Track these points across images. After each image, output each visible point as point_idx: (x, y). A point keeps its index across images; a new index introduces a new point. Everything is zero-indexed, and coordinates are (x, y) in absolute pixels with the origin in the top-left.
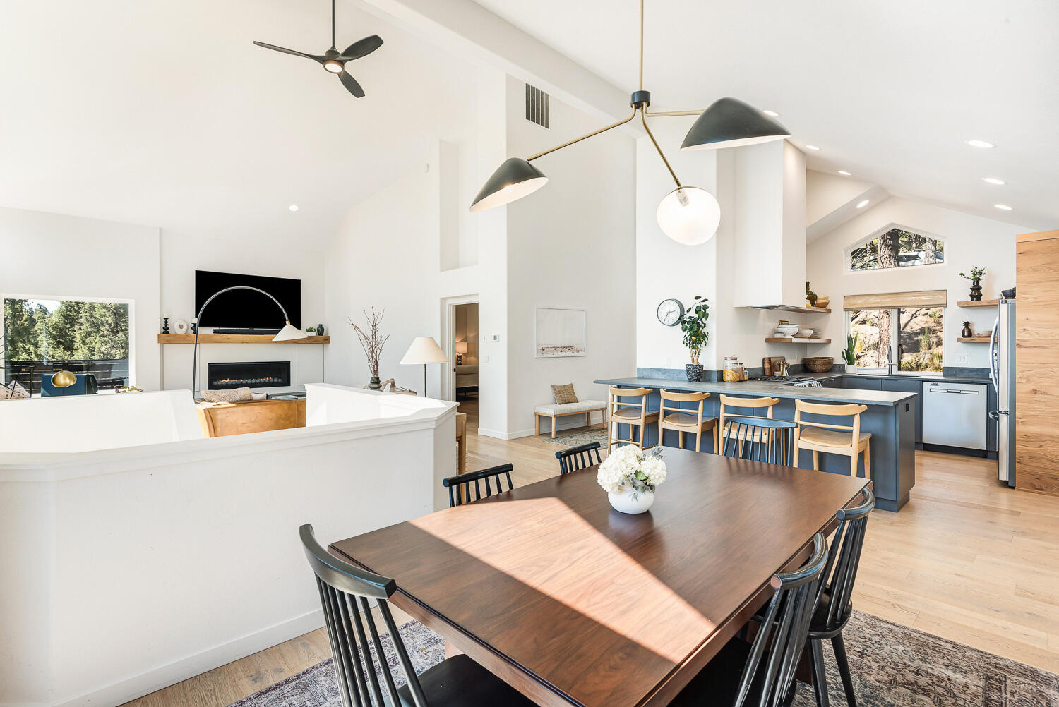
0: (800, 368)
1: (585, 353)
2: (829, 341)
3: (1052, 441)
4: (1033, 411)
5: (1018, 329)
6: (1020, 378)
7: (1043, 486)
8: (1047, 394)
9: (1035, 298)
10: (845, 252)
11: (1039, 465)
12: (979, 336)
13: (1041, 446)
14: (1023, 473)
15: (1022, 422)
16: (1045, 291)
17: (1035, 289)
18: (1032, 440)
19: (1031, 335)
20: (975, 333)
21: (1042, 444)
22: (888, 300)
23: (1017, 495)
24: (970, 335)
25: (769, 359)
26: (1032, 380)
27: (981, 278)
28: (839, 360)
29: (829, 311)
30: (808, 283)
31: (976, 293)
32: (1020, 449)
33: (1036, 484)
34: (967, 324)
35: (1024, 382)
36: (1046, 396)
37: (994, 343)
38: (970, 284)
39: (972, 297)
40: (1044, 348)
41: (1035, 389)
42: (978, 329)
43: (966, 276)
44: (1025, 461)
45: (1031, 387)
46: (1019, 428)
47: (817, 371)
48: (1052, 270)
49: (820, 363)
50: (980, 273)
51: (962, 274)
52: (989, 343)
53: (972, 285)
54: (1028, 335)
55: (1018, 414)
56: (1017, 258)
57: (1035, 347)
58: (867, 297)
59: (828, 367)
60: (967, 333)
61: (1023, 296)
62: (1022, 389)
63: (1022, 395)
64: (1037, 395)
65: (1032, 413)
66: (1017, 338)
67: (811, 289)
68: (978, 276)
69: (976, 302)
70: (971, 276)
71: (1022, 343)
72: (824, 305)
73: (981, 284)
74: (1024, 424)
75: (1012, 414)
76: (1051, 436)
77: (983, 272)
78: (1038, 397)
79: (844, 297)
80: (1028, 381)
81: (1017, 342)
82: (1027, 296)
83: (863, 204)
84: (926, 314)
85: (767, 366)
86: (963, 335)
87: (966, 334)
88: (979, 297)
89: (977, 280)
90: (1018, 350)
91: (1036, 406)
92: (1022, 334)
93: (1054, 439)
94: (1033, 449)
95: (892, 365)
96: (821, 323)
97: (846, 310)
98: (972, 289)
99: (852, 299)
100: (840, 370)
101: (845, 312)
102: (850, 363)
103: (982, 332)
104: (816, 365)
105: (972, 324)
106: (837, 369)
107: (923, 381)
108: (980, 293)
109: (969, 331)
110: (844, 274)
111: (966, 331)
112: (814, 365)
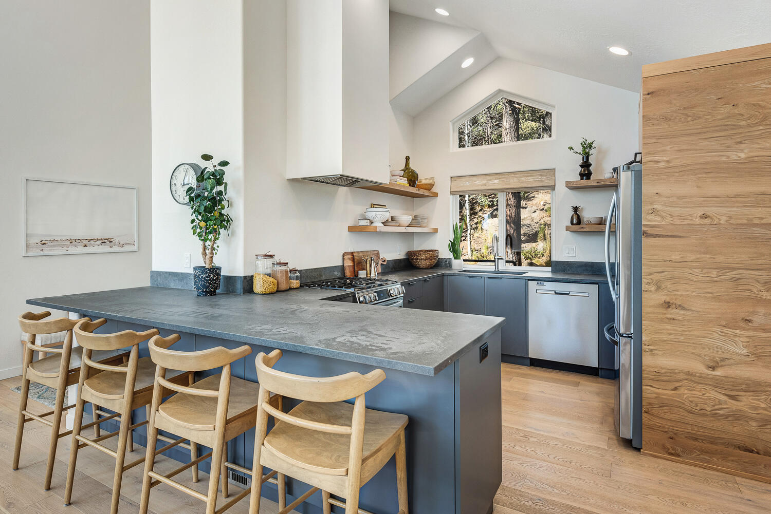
1: (135, 248)
2: (436, 231)
3: (691, 381)
4: (664, 334)
5: (645, 208)
6: (649, 283)
7: (679, 450)
8: (684, 308)
9: (668, 161)
10: (453, 124)
11: (673, 417)
12: (589, 224)
13: (676, 389)
14: (651, 428)
15: (651, 350)
16: (680, 151)
17: (668, 148)
18: (665, 378)
19: (662, 217)
20: (585, 220)
21: (677, 384)
22: (495, 182)
23: (644, 461)
24: (579, 223)
25: (352, 254)
26: (663, 286)
27: (591, 152)
28: (445, 253)
29: (435, 195)
30: (407, 158)
31: (586, 170)
32: (648, 391)
33: (668, 445)
34: (576, 209)
35: (653, 289)
36: (682, 312)
37: (610, 232)
38: (579, 160)
39: (582, 175)
40: (680, 237)
41: (668, 300)
42: (589, 215)
43: (575, 150)
44: (655, 411)
45: (662, 297)
46: (647, 360)
47: (420, 266)
48: (689, 119)
49: (423, 257)
50: (590, 147)
51: (571, 148)
52: (605, 231)
53: (581, 162)
54: (658, 218)
55: (645, 338)
56: (645, 100)
57: (668, 236)
58: (475, 178)
59: (433, 262)
60: (577, 220)
61: (651, 158)
62: (651, 299)
63: (649, 310)
64: (670, 311)
65: (664, 337)
66: (644, 222)
67: (412, 166)
68: (587, 150)
69: (586, 182)
70: (580, 150)
71: (650, 231)
72: (429, 187)
73: (591, 160)
74: (653, 355)
75: (636, 337)
76: (688, 374)
77: (593, 145)
78: (673, 312)
79: (451, 178)
80: (659, 288)
81: (644, 229)
82: (657, 158)
83: (468, 63)
85: (348, 263)
86: (572, 223)
87: (575, 222)
88: (588, 175)
89: (587, 156)
90: (645, 241)
91: (669, 327)
92: (651, 217)
93: (693, 378)
94: (665, 393)
95: (498, 259)
96: (423, 208)
97: (453, 193)
98: (582, 166)
99: (458, 180)
100: (446, 264)
101: (452, 196)
102: (457, 257)
103: (590, 219)
104: (419, 260)
105: (582, 208)
106: (443, 264)
107: (529, 280)
108: (589, 171)
109: (579, 217)
110: (451, 151)
111: (575, 217)
112: (417, 259)
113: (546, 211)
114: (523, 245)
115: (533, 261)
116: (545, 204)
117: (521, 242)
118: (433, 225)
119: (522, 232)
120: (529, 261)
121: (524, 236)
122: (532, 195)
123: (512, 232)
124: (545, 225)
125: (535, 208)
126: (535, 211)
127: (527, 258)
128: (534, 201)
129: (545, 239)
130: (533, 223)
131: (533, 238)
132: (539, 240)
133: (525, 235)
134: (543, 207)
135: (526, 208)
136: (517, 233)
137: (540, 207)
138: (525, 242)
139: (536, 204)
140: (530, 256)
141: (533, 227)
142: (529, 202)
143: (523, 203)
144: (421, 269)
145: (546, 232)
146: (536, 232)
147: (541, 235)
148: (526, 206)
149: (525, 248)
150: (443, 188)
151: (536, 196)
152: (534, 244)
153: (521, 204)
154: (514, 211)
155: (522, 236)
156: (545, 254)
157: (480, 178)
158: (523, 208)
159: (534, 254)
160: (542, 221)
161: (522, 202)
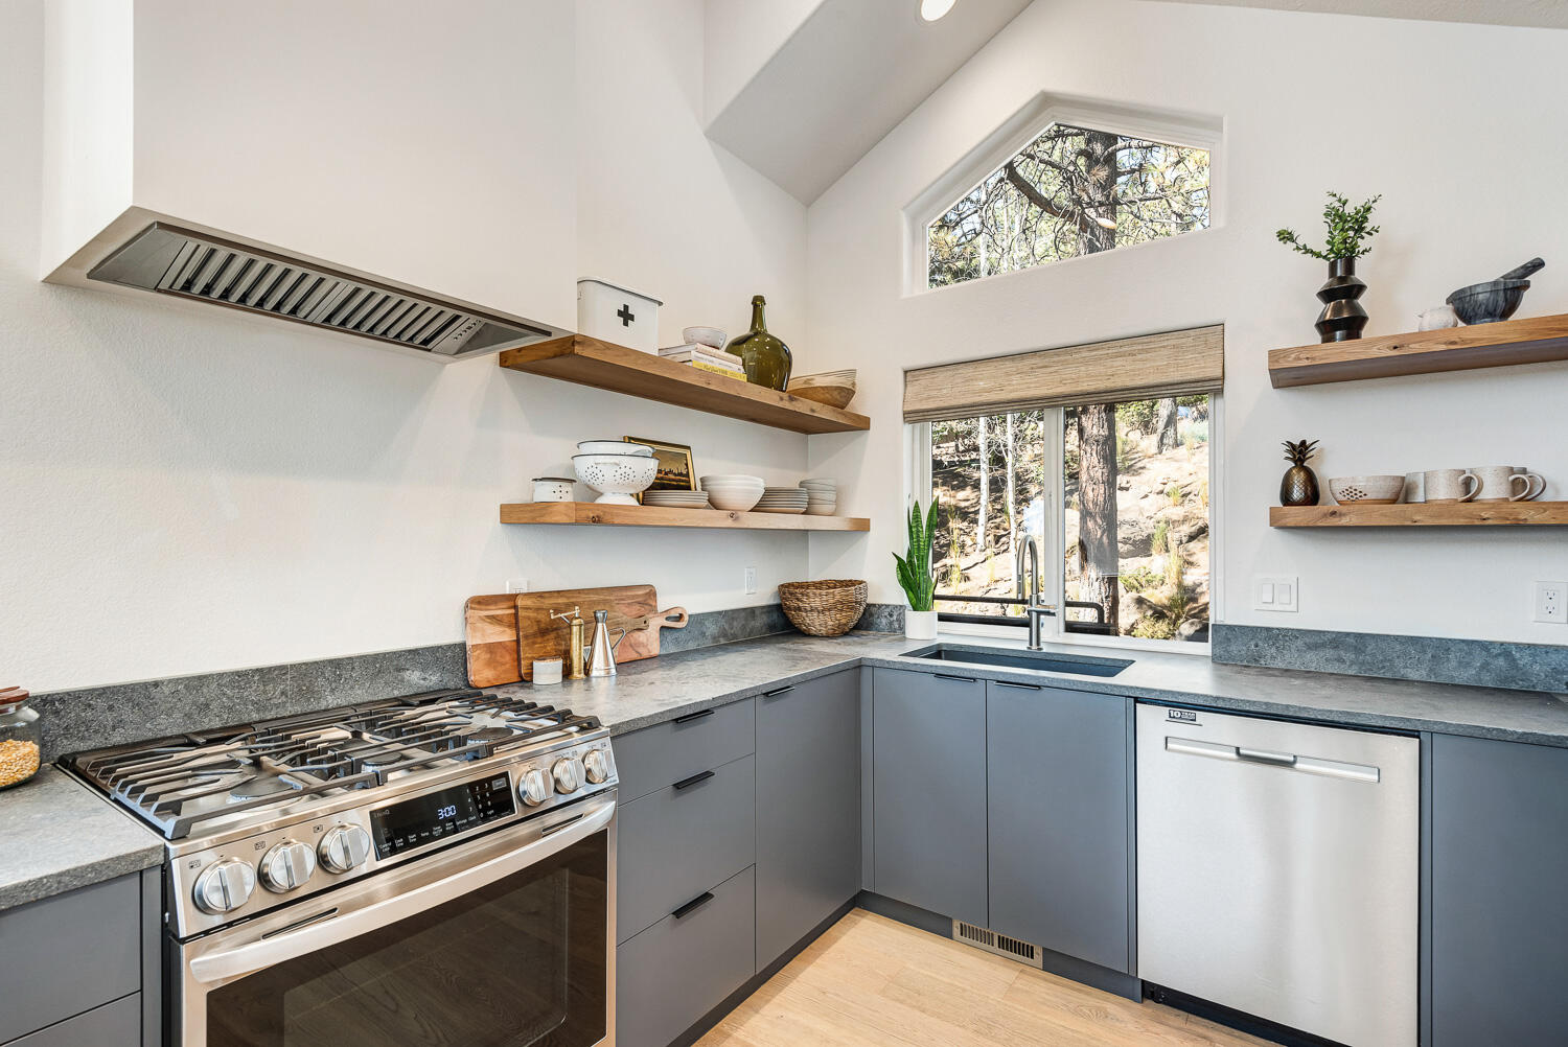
0: (761, 621)
2: (862, 526)
10: (913, 219)
12: (1354, 498)
22: (1032, 377)
24: (1313, 497)
25: (512, 600)
27: (1362, 244)
28: (887, 590)
29: (862, 424)
30: (759, 303)
31: (1342, 311)
34: (1299, 453)
38: (1319, 273)
39: (1327, 328)
42: (1337, 471)
43: (1301, 243)
47: (813, 630)
49: (816, 603)
50: (1359, 223)
51: (1286, 236)
53: (1323, 280)
58: (968, 371)
59: (851, 616)
60: (1305, 489)
67: (774, 331)
68: (1348, 238)
69: (1342, 350)
70: (1317, 234)
72: (841, 396)
73: (1361, 273)
79: (906, 372)
83: (940, 2)
84: (1162, 492)
85: (484, 636)
86: (1286, 499)
87: (1297, 494)
88: (1352, 325)
89: (1344, 258)
95: (1039, 613)
96: (828, 462)
97: (913, 417)
98: (1327, 295)
99: (925, 380)
100: (891, 623)
101: (908, 427)
102: (919, 604)
103: (1360, 484)
104: (806, 611)
105: (1322, 450)
106: (884, 621)
107: (1137, 700)
108: (1356, 309)
109: (1311, 480)
110: (905, 295)
111: (1298, 479)
112: (799, 609)
113: (1168, 495)
114: (1121, 562)
115: (1143, 595)
116: (1165, 481)
117: (1116, 555)
118: (857, 512)
119: (1120, 535)
120: (1134, 594)
121: (1125, 543)
122: (1139, 465)
123: (1098, 536)
124: (1167, 522)
125: (1145, 490)
126: (1146, 496)
127: (1130, 588)
128: (1145, 476)
129: (1167, 551)
130: (1142, 519)
131: (1143, 547)
132: (1154, 552)
133: (1126, 541)
134: (1161, 487)
135: (1127, 489)
136: (1108, 537)
137: (1155, 487)
138: (1125, 556)
139: (1148, 482)
140: (1135, 583)
141: (1142, 526)
142: (1133, 478)
143: (1121, 480)
144: (815, 636)
145: (1169, 535)
146: (1148, 536)
147: (1157, 543)
148: (1128, 486)
149: (1125, 568)
150: (881, 399)
151: (1148, 466)
152: (1142, 561)
153: (1118, 483)
154: (1102, 491)
155: (1120, 545)
156: (1167, 581)
157: (988, 370)
158: (1121, 489)
159: (1144, 579)
160: (1160, 516)
161: (1118, 477)
